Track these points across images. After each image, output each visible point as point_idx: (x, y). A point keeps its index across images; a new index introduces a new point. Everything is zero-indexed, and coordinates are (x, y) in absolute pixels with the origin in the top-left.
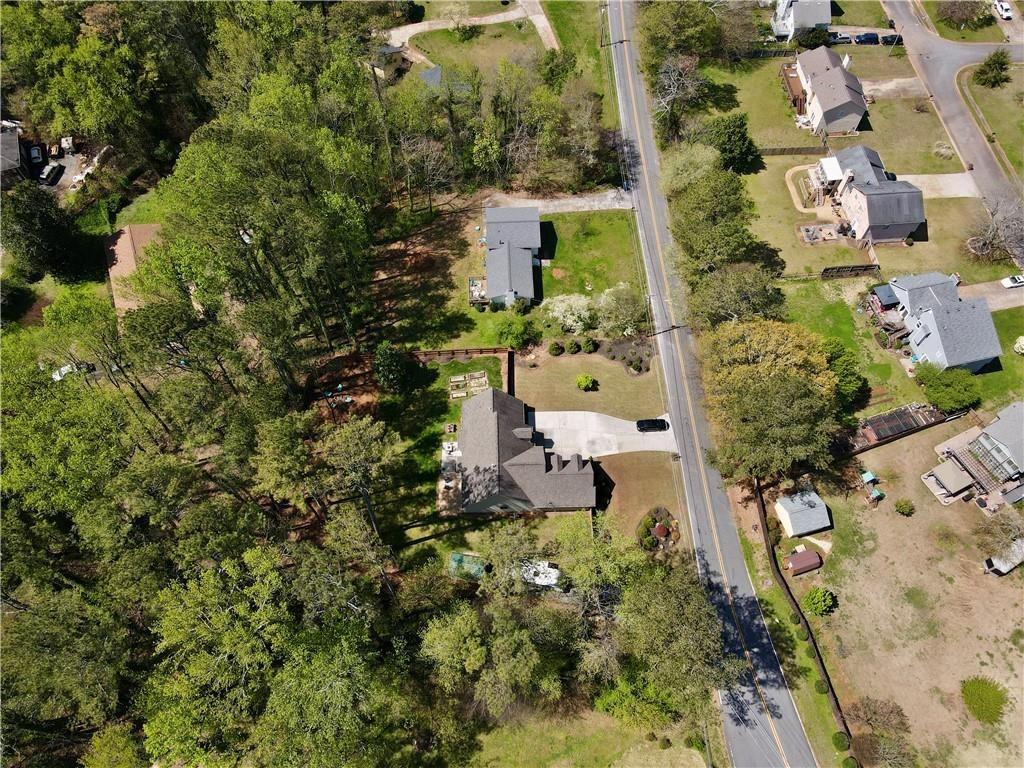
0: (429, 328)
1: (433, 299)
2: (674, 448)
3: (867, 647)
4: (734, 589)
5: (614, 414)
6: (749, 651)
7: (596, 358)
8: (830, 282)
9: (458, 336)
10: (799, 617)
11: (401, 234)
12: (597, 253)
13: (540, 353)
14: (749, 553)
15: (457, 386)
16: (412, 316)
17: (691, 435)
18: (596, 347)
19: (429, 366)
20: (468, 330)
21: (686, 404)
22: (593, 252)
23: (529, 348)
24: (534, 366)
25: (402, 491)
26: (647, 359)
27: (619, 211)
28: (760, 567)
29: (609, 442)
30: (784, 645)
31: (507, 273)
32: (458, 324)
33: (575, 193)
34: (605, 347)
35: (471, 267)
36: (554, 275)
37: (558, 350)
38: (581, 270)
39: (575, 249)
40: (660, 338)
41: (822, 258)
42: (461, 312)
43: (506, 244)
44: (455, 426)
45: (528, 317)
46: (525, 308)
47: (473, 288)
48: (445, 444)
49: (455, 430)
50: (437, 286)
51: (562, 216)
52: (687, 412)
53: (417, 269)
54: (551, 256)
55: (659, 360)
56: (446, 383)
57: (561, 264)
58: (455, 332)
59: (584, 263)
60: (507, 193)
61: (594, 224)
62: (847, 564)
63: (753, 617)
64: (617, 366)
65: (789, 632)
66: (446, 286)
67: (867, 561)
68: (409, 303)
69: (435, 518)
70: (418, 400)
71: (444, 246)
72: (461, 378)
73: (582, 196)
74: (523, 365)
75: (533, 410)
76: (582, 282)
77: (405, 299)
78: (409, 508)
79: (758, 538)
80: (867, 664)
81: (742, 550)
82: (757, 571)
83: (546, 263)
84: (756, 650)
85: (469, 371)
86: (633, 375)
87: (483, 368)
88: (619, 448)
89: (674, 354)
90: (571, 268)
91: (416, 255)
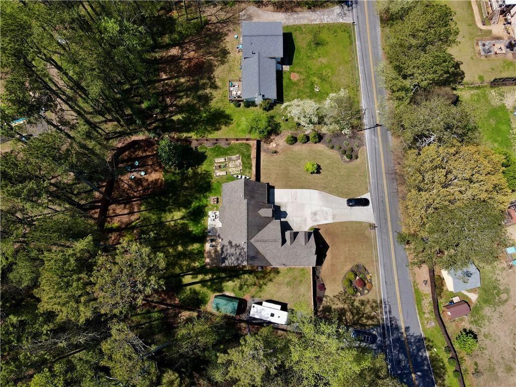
0: (198, 121)
1: (200, 98)
2: (372, 220)
3: (494, 369)
4: (407, 329)
5: (331, 192)
6: (415, 374)
7: (320, 147)
8: (496, 89)
10: (450, 348)
11: (179, 41)
12: (324, 60)
13: (279, 142)
14: (419, 302)
15: (220, 167)
16: (187, 111)
17: (385, 211)
18: (320, 138)
19: (200, 150)
20: (226, 124)
21: (383, 186)
22: (321, 59)
23: (272, 137)
24: (275, 152)
25: (180, 248)
26: (356, 149)
27: (342, 24)
28: (426, 312)
29: (327, 213)
30: (438, 371)
31: (257, 79)
32: (219, 119)
33: (310, 8)
34: (326, 139)
35: (230, 70)
36: (292, 78)
37: (294, 140)
38: (312, 74)
39: (308, 57)
40: (367, 133)
41: (493, 69)
42: (221, 109)
43: (257, 54)
44: (218, 199)
45: (271, 112)
46: (270, 106)
47: (232, 89)
48: (210, 213)
49: (218, 202)
50: (204, 87)
51: (299, 28)
52: (383, 192)
53: (189, 72)
54: (290, 63)
56: (212, 163)
57: (296, 69)
58: (218, 125)
59: (314, 69)
60: (259, 7)
61: (324, 36)
62: (487, 311)
63: (419, 350)
64: (335, 154)
65: (443, 362)
66: (211, 87)
67: (501, 309)
68: (184, 100)
69: (203, 270)
70: (190, 178)
71: (210, 53)
72: (222, 160)
73: (314, 11)
74: (267, 151)
75: (273, 188)
76: (312, 84)
77: (181, 97)
78: (185, 263)
79: (427, 290)
80: (493, 381)
81: (415, 297)
82: (424, 313)
83: (286, 68)
84: (419, 373)
85: (228, 154)
86: (345, 162)
87: (239, 152)
88: (333, 218)
89: (377, 146)
90: (304, 73)
91: (190, 60)
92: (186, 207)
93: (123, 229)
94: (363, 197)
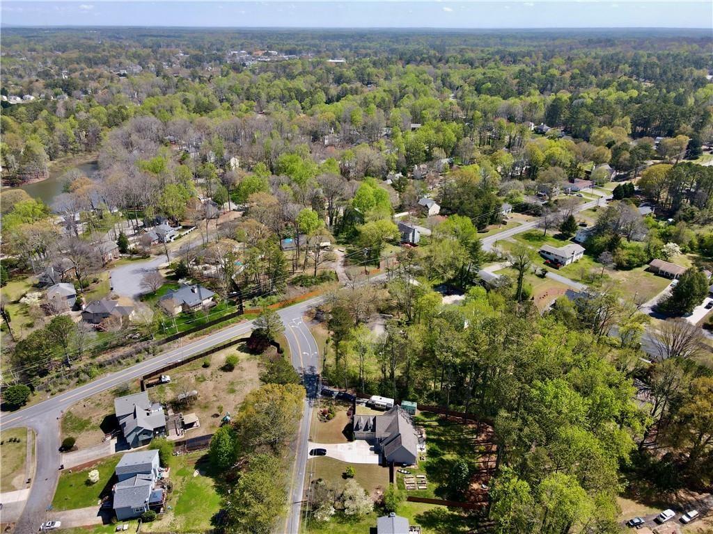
0: (446, 522)
2: (310, 443)
9: (426, 513)
20: (419, 516)
21: (297, 462)
24: (378, 489)
25: (443, 438)
26: (312, 488)
29: (341, 448)
40: (300, 499)
42: (426, 529)
44: (421, 459)
48: (425, 452)
55: (304, 486)
58: (427, 516)
70: (444, 479)
72: (420, 488)
75: (379, 464)
78: (438, 431)
86: (322, 480)
88: (337, 446)
92: (442, 459)
93: (488, 453)
94: (313, 457)
